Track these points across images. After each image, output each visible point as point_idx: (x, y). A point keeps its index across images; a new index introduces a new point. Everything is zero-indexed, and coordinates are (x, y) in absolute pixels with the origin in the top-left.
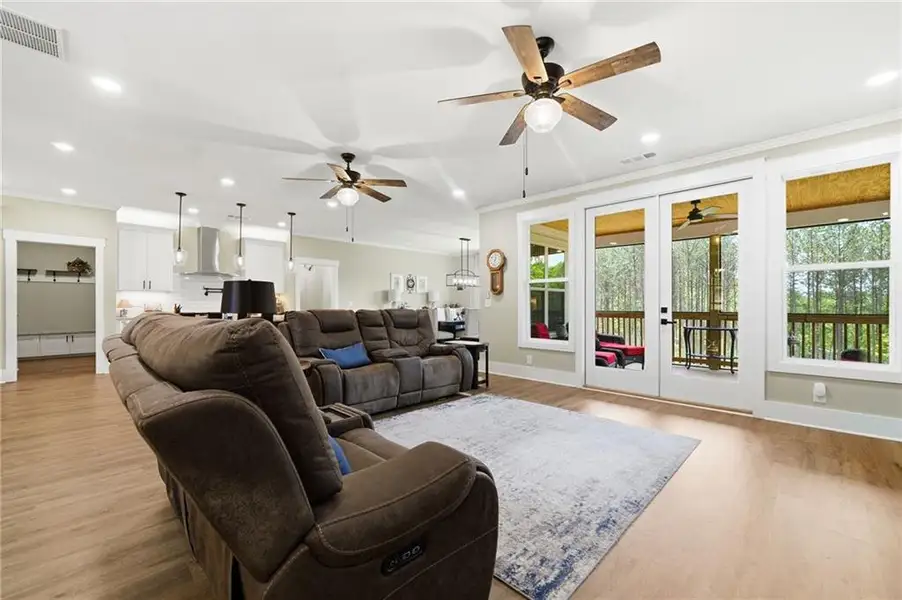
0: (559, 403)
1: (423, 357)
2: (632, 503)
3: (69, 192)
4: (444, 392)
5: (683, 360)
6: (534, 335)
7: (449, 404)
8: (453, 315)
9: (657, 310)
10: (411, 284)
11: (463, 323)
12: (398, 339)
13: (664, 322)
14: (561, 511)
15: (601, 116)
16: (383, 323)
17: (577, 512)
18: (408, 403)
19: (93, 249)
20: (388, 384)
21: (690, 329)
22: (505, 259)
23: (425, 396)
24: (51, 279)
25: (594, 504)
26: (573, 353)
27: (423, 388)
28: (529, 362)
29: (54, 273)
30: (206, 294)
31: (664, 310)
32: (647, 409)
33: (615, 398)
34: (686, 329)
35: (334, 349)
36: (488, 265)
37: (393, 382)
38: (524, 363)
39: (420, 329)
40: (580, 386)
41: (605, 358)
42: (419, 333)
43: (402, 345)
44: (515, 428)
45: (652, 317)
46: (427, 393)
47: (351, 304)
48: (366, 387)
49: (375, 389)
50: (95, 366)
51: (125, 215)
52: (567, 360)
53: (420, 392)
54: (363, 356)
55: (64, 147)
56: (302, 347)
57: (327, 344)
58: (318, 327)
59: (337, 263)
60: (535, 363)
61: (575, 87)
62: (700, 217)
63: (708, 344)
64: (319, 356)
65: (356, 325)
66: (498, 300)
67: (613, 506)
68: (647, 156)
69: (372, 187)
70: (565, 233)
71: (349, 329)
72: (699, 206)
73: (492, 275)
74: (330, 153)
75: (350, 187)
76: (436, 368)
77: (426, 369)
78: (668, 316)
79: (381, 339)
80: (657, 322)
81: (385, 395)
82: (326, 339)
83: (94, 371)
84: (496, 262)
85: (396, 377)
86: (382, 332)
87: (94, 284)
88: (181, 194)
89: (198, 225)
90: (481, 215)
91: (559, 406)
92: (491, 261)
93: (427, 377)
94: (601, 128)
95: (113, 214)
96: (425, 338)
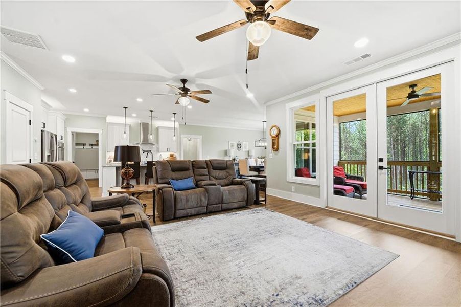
0: (302, 217)
1: (222, 186)
2: (316, 301)
3: (86, 110)
4: (235, 205)
5: (408, 193)
6: (297, 175)
7: (237, 212)
8: (260, 163)
9: (376, 160)
10: (239, 146)
11: (263, 167)
12: (214, 175)
13: (381, 168)
14: (261, 296)
15: (306, 29)
16: (206, 167)
17: (272, 300)
18: (213, 210)
19: (98, 134)
20: (201, 200)
21: (414, 173)
22: (279, 131)
23: (223, 207)
24: (91, 147)
25: (287, 296)
26: (319, 186)
27: (222, 203)
28: (293, 190)
29: (92, 145)
30: (144, 153)
31: (381, 160)
32: (365, 226)
33: (344, 216)
34: (410, 173)
35: (177, 180)
36: (270, 135)
37: (203, 199)
38: (290, 190)
39: (227, 170)
40: (323, 207)
41: (345, 190)
42: (227, 172)
43: (216, 179)
44: (266, 231)
45: (372, 164)
46: (225, 206)
47: (208, 156)
48: (187, 201)
49: (192, 202)
50: (98, 184)
51: (110, 119)
52: (315, 190)
53: (221, 205)
54: (192, 184)
55: (73, 90)
56: (161, 179)
57: (174, 177)
58: (170, 169)
59: (201, 137)
60: (297, 191)
61: (278, 9)
62: (417, 96)
63: (428, 183)
64: (169, 183)
65: (191, 168)
66: (276, 154)
67: (301, 300)
68: (364, 57)
69: (197, 95)
70: (313, 112)
71: (187, 169)
72: (415, 89)
73: (273, 140)
74: (175, 80)
75: (185, 96)
76: (230, 192)
77: (224, 193)
78: (384, 164)
79: (204, 175)
80: (376, 168)
81: (199, 206)
82: (174, 175)
83: (98, 186)
84: (275, 132)
85: (205, 196)
86: (205, 171)
87: (98, 149)
88: (126, 108)
89: (140, 122)
90: (267, 107)
91: (302, 220)
92: (272, 132)
93: (224, 198)
94: (310, 38)
95: (105, 118)
96: (230, 175)
